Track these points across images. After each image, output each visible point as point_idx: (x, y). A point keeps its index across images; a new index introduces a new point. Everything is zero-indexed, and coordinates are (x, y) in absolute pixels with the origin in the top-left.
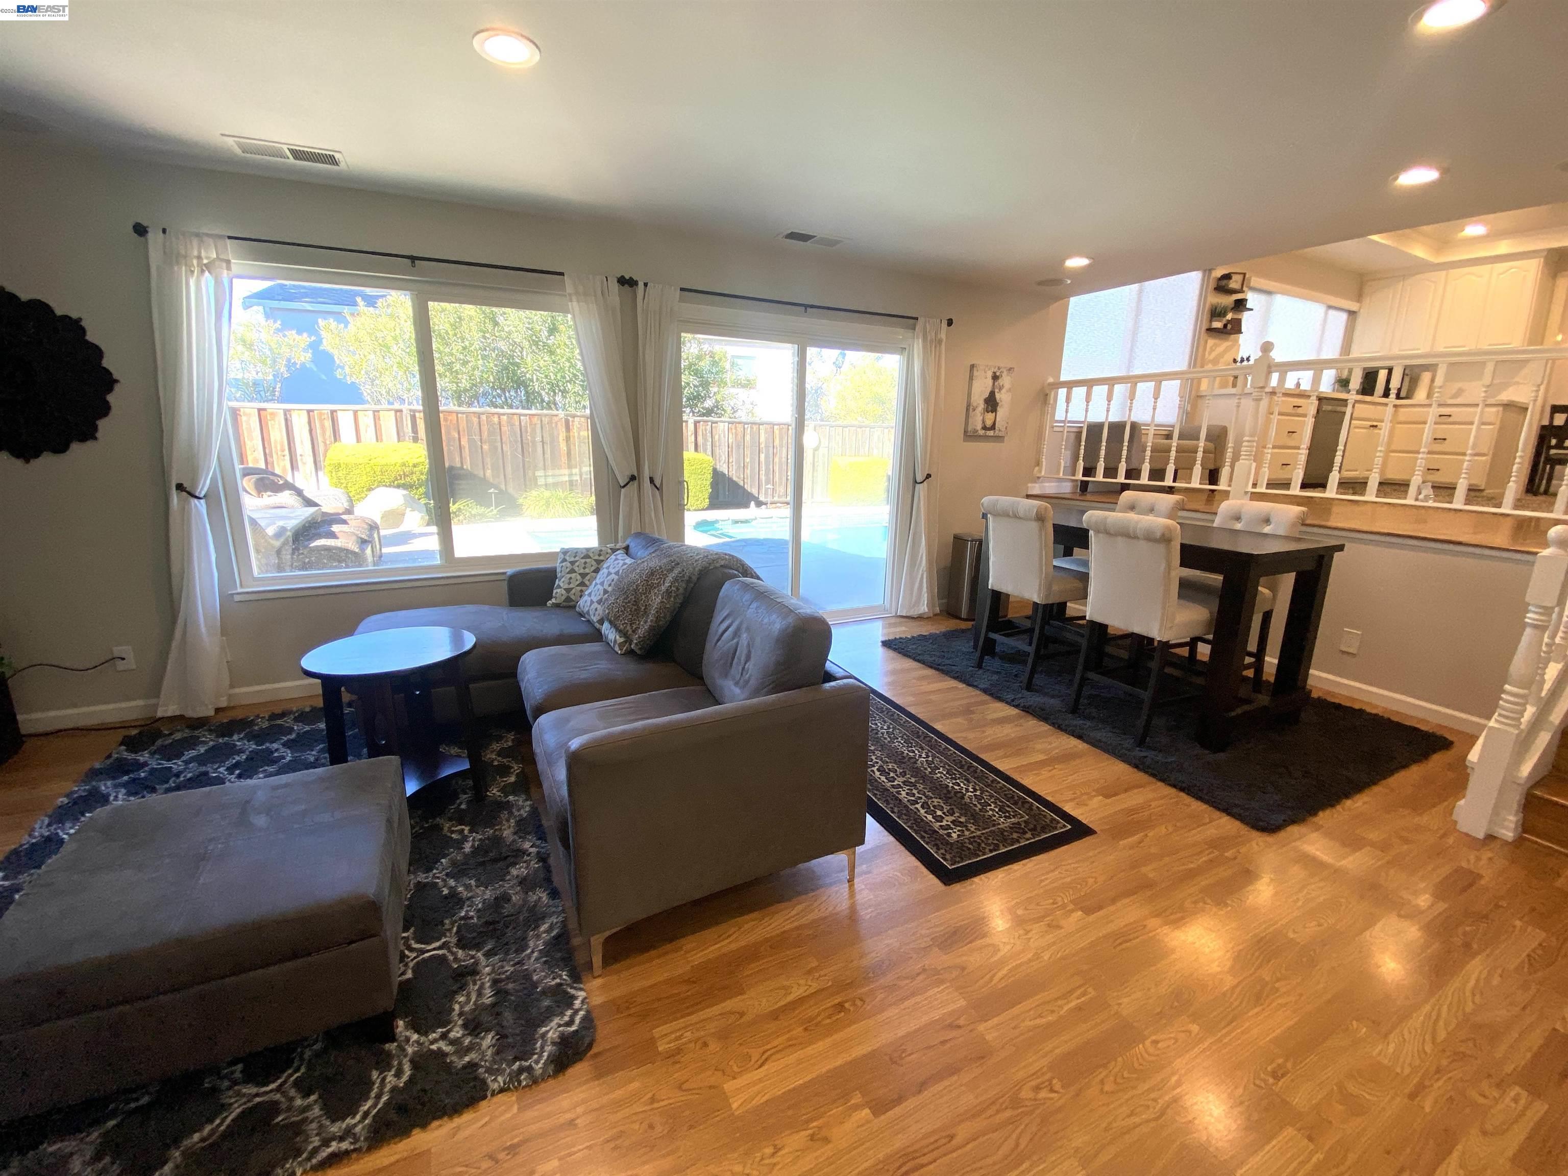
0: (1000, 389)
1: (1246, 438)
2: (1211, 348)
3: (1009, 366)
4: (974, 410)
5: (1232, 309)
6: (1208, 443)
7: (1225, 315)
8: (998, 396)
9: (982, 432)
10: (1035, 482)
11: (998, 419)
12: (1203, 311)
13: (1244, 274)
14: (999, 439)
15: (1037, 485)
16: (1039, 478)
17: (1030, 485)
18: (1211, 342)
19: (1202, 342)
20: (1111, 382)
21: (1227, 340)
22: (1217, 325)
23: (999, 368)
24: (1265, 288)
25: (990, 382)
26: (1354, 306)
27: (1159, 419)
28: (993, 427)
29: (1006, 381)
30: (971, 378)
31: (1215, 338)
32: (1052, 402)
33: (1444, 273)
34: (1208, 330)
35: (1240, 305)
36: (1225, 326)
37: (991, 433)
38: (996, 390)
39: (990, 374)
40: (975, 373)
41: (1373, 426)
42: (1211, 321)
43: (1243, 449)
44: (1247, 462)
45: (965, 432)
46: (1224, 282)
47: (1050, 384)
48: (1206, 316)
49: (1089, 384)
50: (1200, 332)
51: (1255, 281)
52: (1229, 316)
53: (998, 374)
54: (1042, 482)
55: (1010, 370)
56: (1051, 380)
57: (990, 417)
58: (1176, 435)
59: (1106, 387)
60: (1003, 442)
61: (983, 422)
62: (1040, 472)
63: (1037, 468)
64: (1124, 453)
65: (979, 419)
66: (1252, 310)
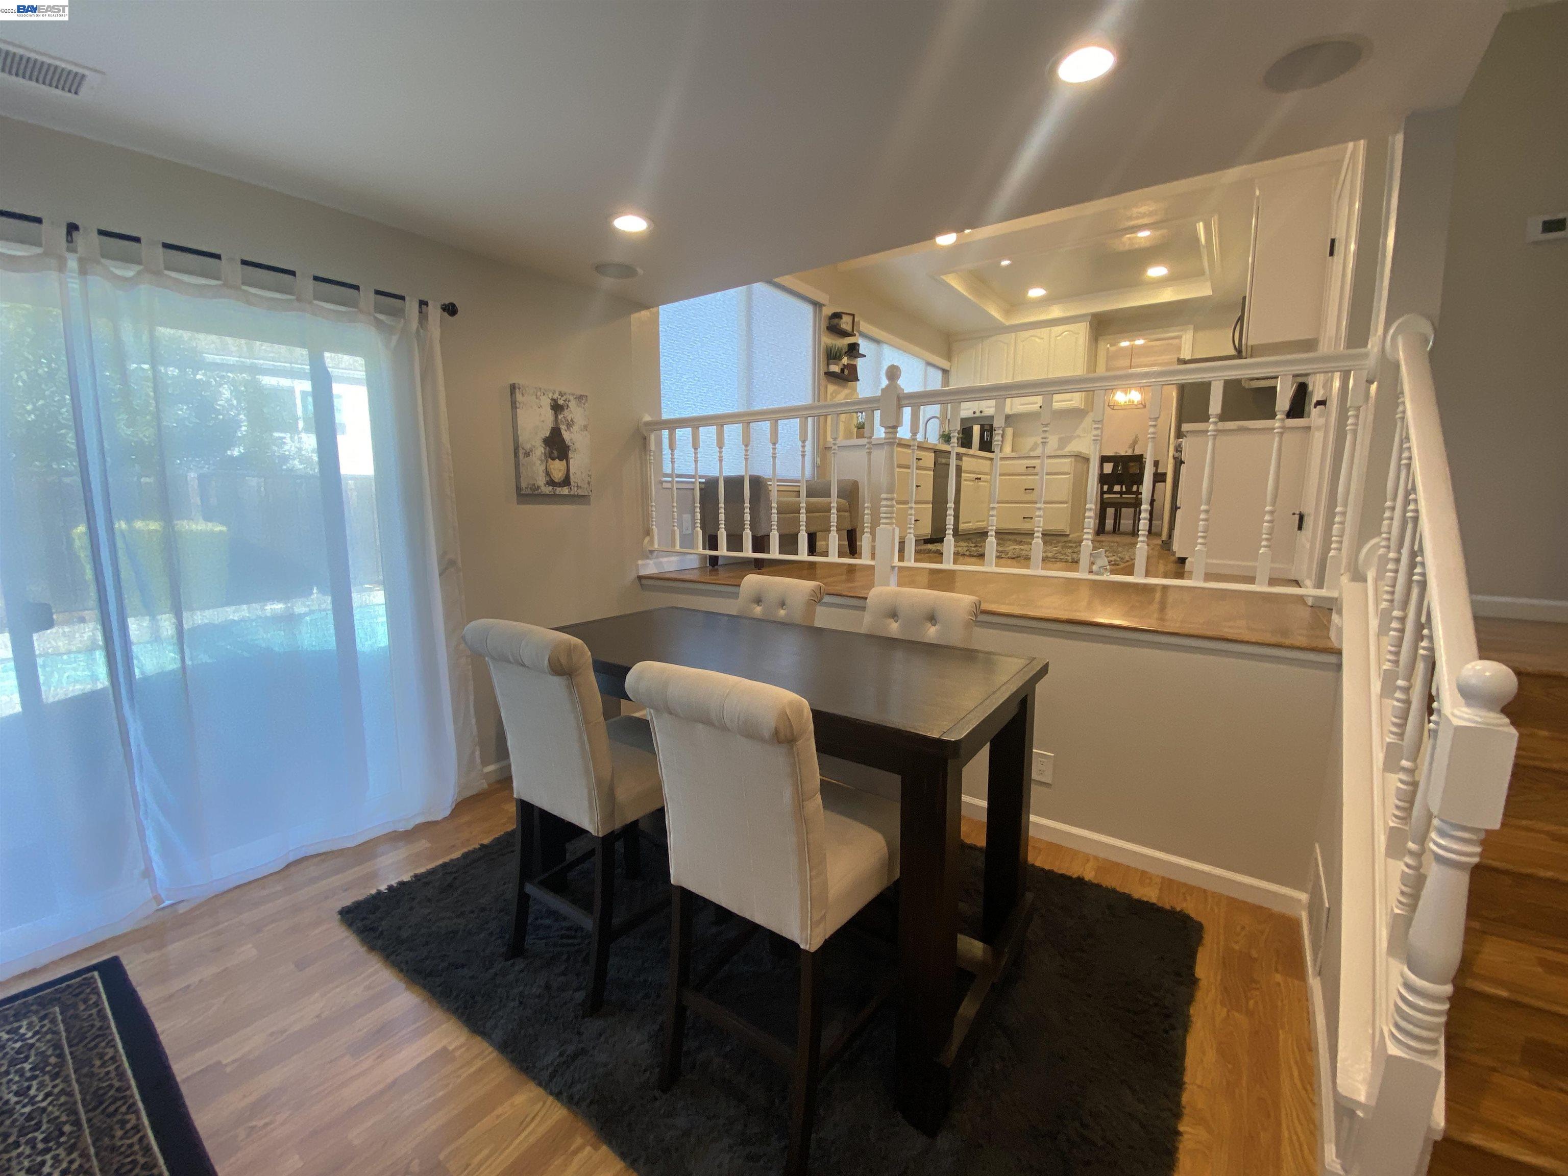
0: (569, 425)
1: (884, 496)
2: (832, 394)
3: (579, 392)
4: (527, 454)
5: (846, 353)
6: (841, 500)
7: (840, 359)
8: (566, 435)
9: (548, 490)
10: (648, 558)
11: (572, 471)
12: (819, 353)
13: (853, 315)
14: (581, 499)
15: (651, 562)
16: (651, 552)
17: (640, 562)
18: (831, 388)
19: (822, 389)
20: (720, 421)
21: (845, 387)
22: (835, 368)
23: (561, 394)
24: (870, 333)
25: (549, 414)
26: (945, 364)
27: (782, 472)
28: (566, 482)
29: (575, 412)
30: (514, 405)
31: (835, 384)
32: (653, 447)
33: (1013, 334)
34: (826, 373)
35: (853, 350)
36: (842, 370)
37: (565, 491)
38: (563, 427)
39: (546, 402)
40: (519, 397)
41: (977, 479)
42: (828, 365)
43: (883, 509)
44: (888, 527)
45: (518, 488)
46: (836, 321)
47: (647, 424)
48: (823, 357)
49: (695, 423)
50: (819, 379)
51: (864, 326)
52: (845, 360)
53: (561, 402)
54: (657, 557)
55: (580, 398)
56: (647, 418)
57: (557, 468)
58: (803, 493)
59: (713, 429)
60: (589, 503)
61: (548, 474)
62: (652, 542)
63: (647, 539)
64: (747, 517)
65: (540, 469)
66: (865, 356)
